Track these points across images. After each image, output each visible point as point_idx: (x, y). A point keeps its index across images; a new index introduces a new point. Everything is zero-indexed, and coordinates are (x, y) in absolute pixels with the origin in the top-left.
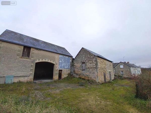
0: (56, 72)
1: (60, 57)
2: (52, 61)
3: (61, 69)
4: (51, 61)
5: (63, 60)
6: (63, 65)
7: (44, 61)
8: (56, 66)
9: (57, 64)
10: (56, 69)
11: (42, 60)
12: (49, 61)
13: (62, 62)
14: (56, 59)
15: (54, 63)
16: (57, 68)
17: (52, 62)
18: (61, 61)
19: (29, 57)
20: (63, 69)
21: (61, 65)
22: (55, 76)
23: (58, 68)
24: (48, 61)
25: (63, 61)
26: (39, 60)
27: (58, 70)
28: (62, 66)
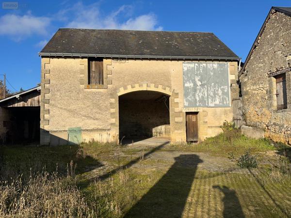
0: (177, 119)
1: (186, 69)
2: (159, 86)
3: (193, 110)
4: (157, 87)
5: (197, 79)
6: (201, 95)
7: (137, 88)
8: (176, 100)
9: (177, 94)
10: (177, 110)
11: (133, 87)
12: (152, 88)
13: (195, 85)
14: (172, 79)
15: (167, 92)
16: (179, 106)
17: (160, 89)
18: (192, 85)
19: (103, 83)
20: (200, 110)
21: (194, 95)
22: (176, 131)
23: (181, 106)
24: (149, 89)
25: (199, 83)
26: (125, 88)
27: (181, 112)
28: (198, 99)
